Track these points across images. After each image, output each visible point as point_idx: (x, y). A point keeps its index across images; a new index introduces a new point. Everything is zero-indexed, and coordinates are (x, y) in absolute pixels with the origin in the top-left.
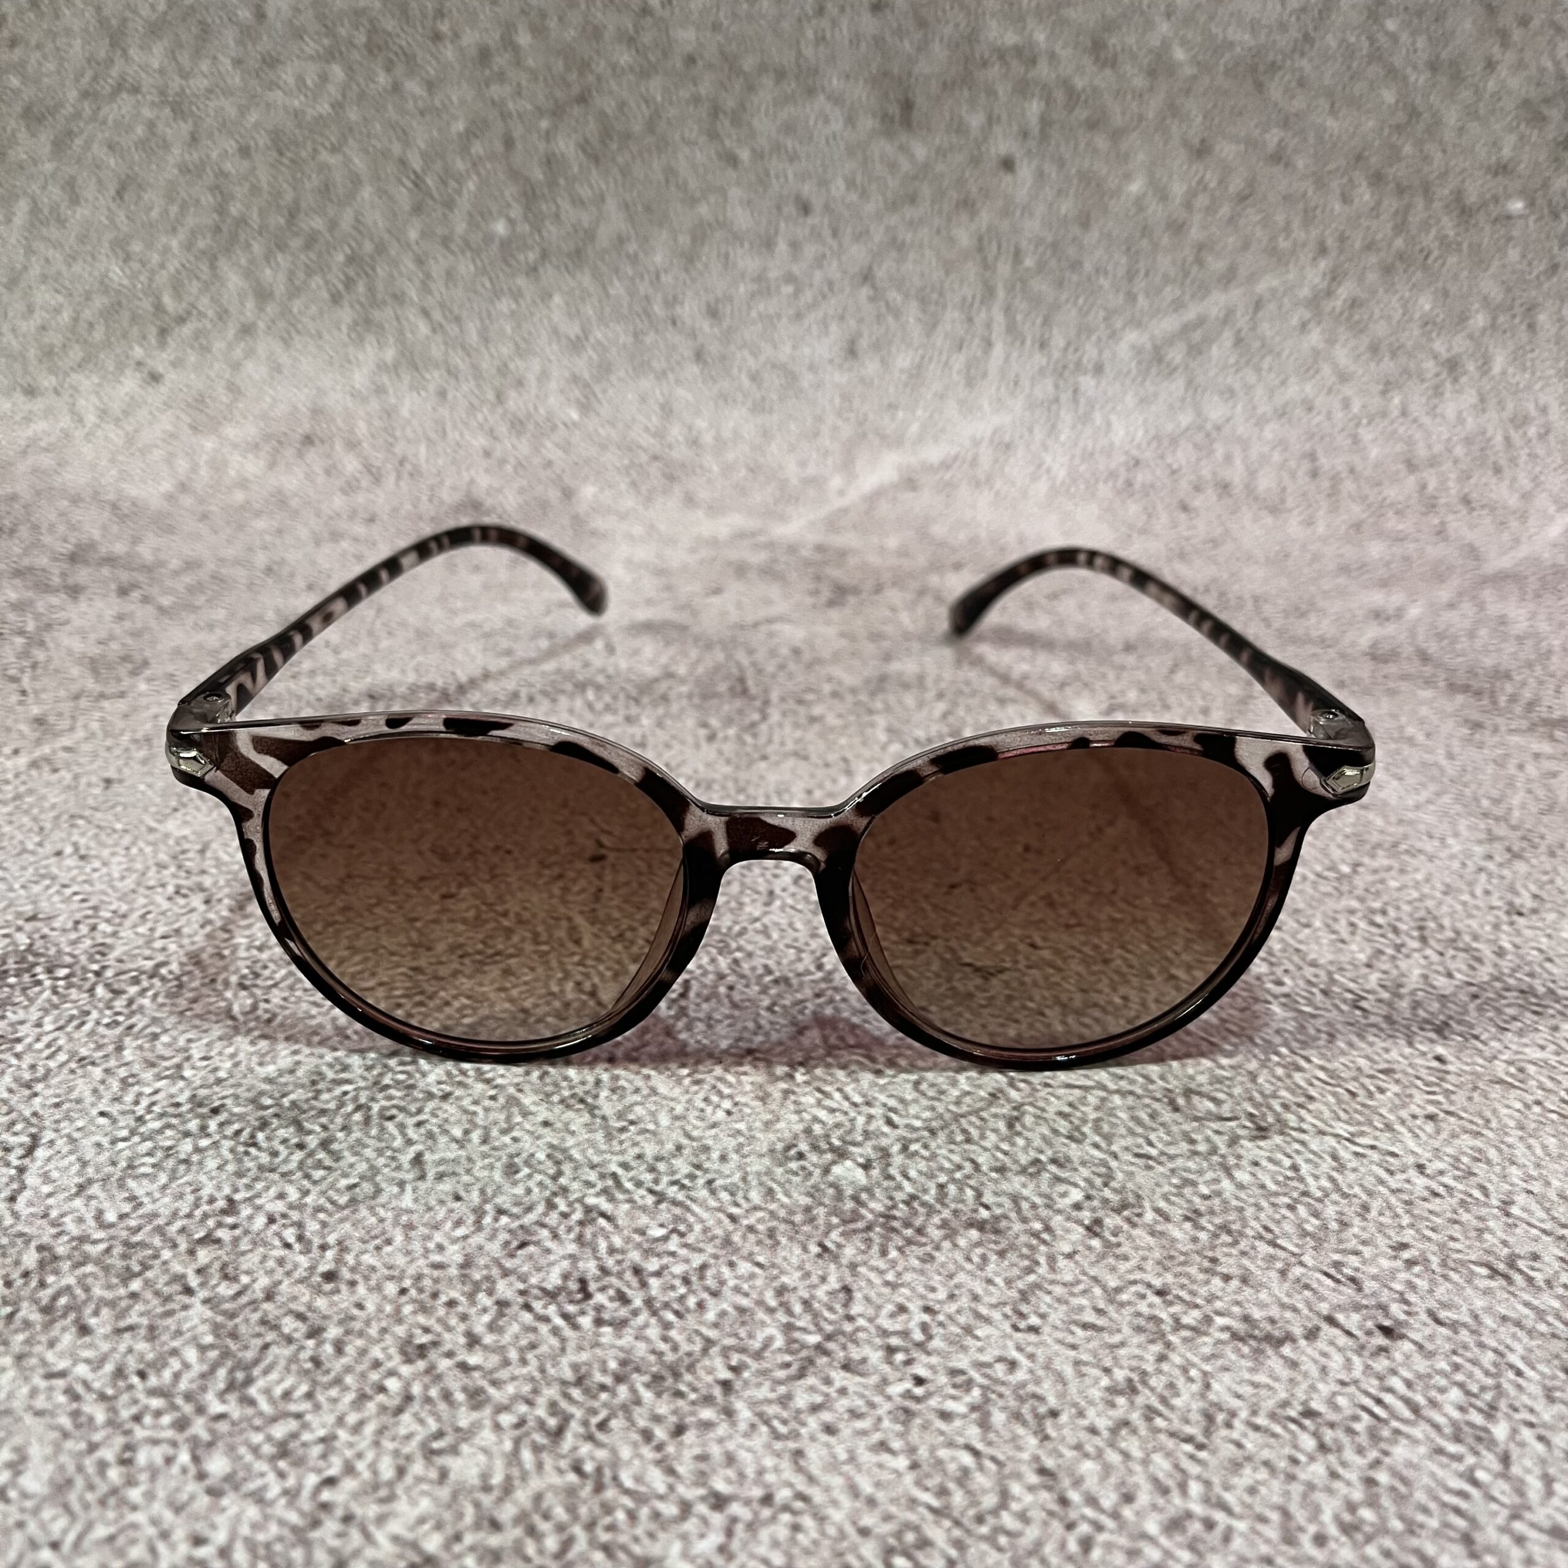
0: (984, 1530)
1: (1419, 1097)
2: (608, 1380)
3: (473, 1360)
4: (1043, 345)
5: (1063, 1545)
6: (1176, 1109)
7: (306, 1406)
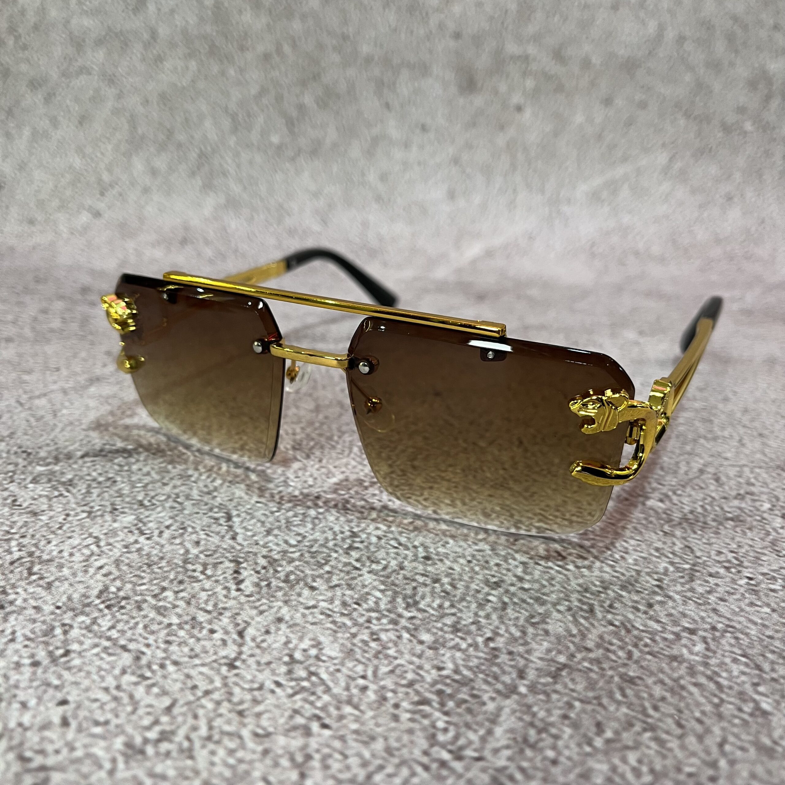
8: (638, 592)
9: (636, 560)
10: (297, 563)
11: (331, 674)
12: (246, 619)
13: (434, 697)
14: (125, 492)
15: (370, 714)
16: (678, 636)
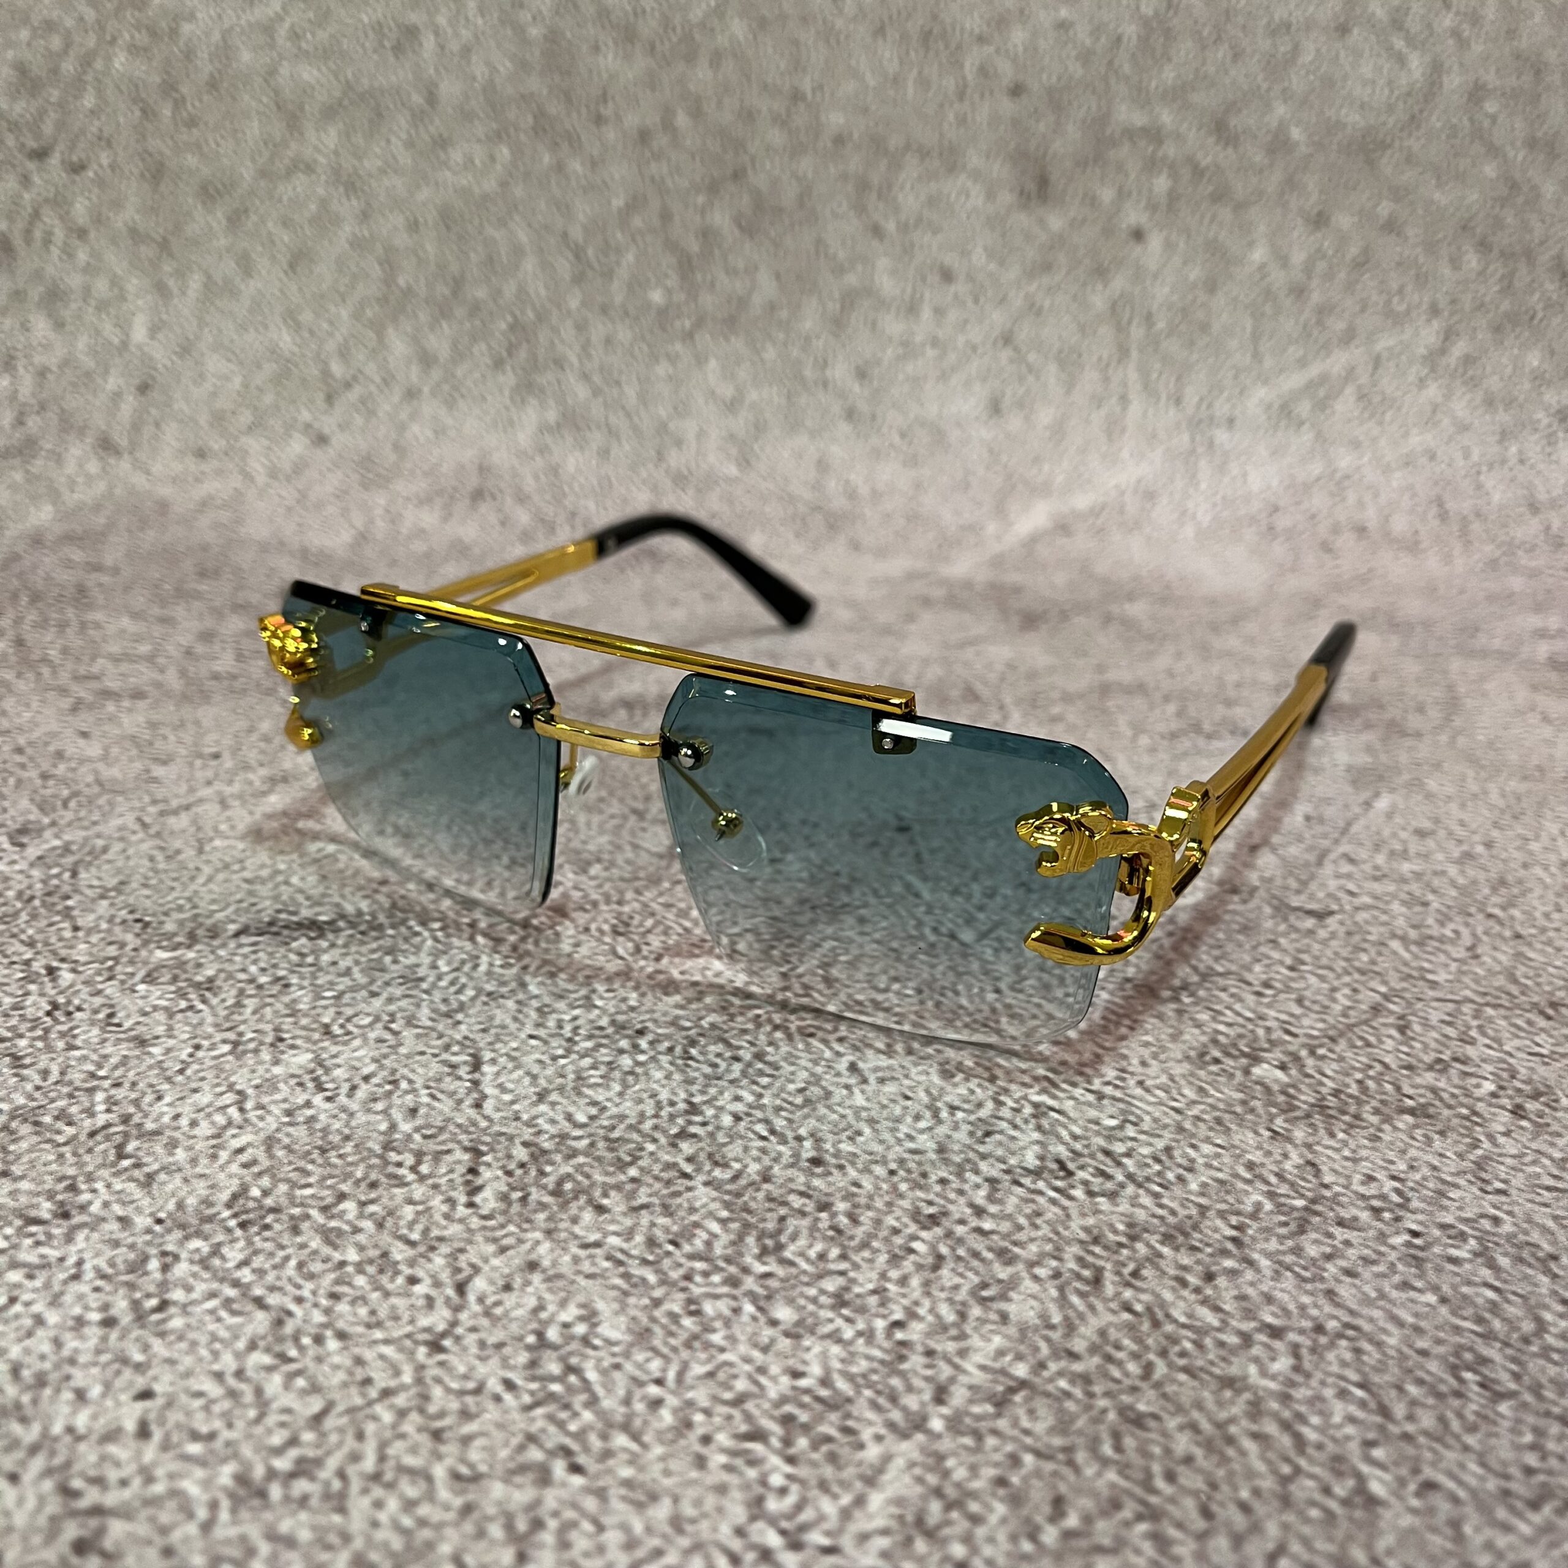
0: (1534, 1349)
2: (1122, 1239)
3: (987, 1225)
6: (1549, 1018)
7: (843, 1266)
8: (1194, 1249)
9: (1204, 1185)
10: (581, 1159)
11: (604, 1372)
12: (475, 1260)
13: (775, 1428)
14: (302, 1007)
15: (658, 1450)
16: (1247, 1340)
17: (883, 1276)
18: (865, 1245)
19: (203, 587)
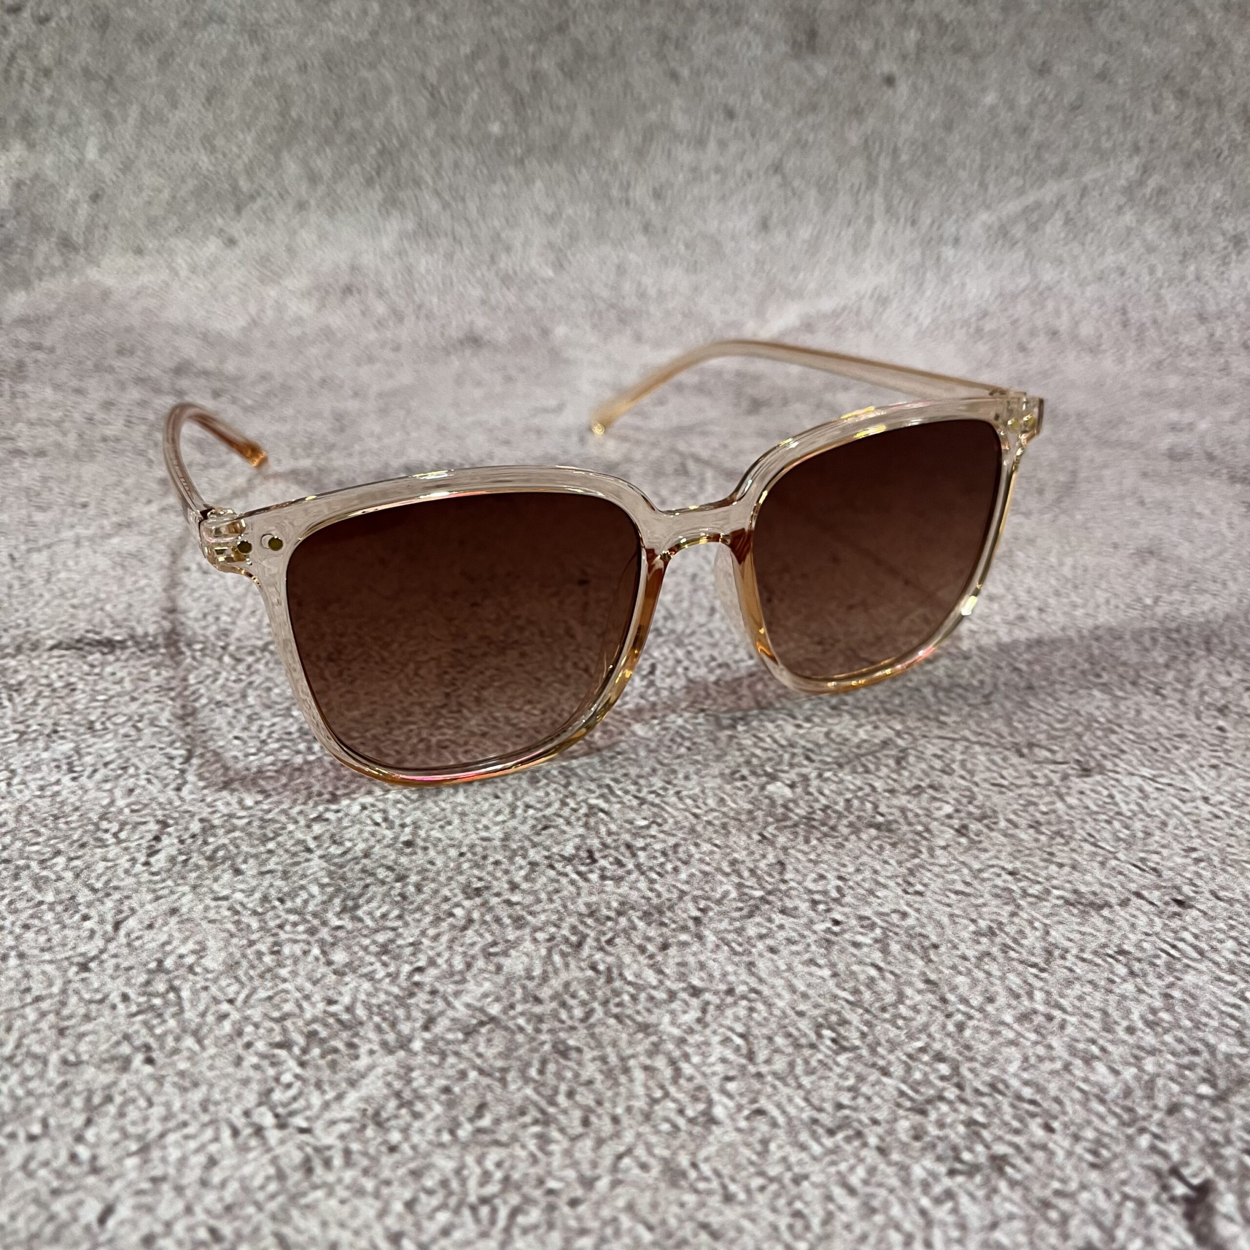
0: (887, 1016)
1: (1205, 754)
2: (612, 914)
3: (515, 898)
4: (914, 223)
5: (944, 1027)
6: (1022, 755)
7: (397, 924)
8: (664, 925)
10: (237, 834)
11: (195, 992)
12: (135, 905)
13: (301, 1040)
14: (79, 707)
15: (212, 1051)
16: (672, 995)
17: (423, 933)
18: (419, 909)
19: (117, 363)
